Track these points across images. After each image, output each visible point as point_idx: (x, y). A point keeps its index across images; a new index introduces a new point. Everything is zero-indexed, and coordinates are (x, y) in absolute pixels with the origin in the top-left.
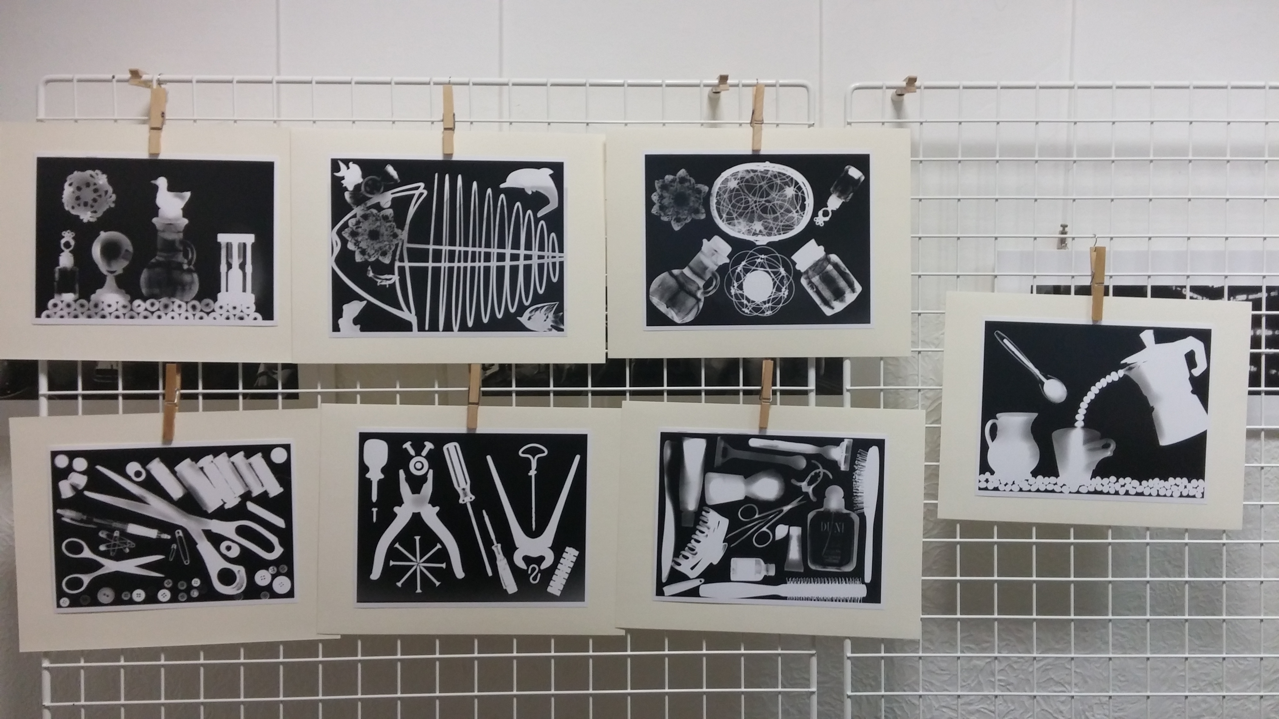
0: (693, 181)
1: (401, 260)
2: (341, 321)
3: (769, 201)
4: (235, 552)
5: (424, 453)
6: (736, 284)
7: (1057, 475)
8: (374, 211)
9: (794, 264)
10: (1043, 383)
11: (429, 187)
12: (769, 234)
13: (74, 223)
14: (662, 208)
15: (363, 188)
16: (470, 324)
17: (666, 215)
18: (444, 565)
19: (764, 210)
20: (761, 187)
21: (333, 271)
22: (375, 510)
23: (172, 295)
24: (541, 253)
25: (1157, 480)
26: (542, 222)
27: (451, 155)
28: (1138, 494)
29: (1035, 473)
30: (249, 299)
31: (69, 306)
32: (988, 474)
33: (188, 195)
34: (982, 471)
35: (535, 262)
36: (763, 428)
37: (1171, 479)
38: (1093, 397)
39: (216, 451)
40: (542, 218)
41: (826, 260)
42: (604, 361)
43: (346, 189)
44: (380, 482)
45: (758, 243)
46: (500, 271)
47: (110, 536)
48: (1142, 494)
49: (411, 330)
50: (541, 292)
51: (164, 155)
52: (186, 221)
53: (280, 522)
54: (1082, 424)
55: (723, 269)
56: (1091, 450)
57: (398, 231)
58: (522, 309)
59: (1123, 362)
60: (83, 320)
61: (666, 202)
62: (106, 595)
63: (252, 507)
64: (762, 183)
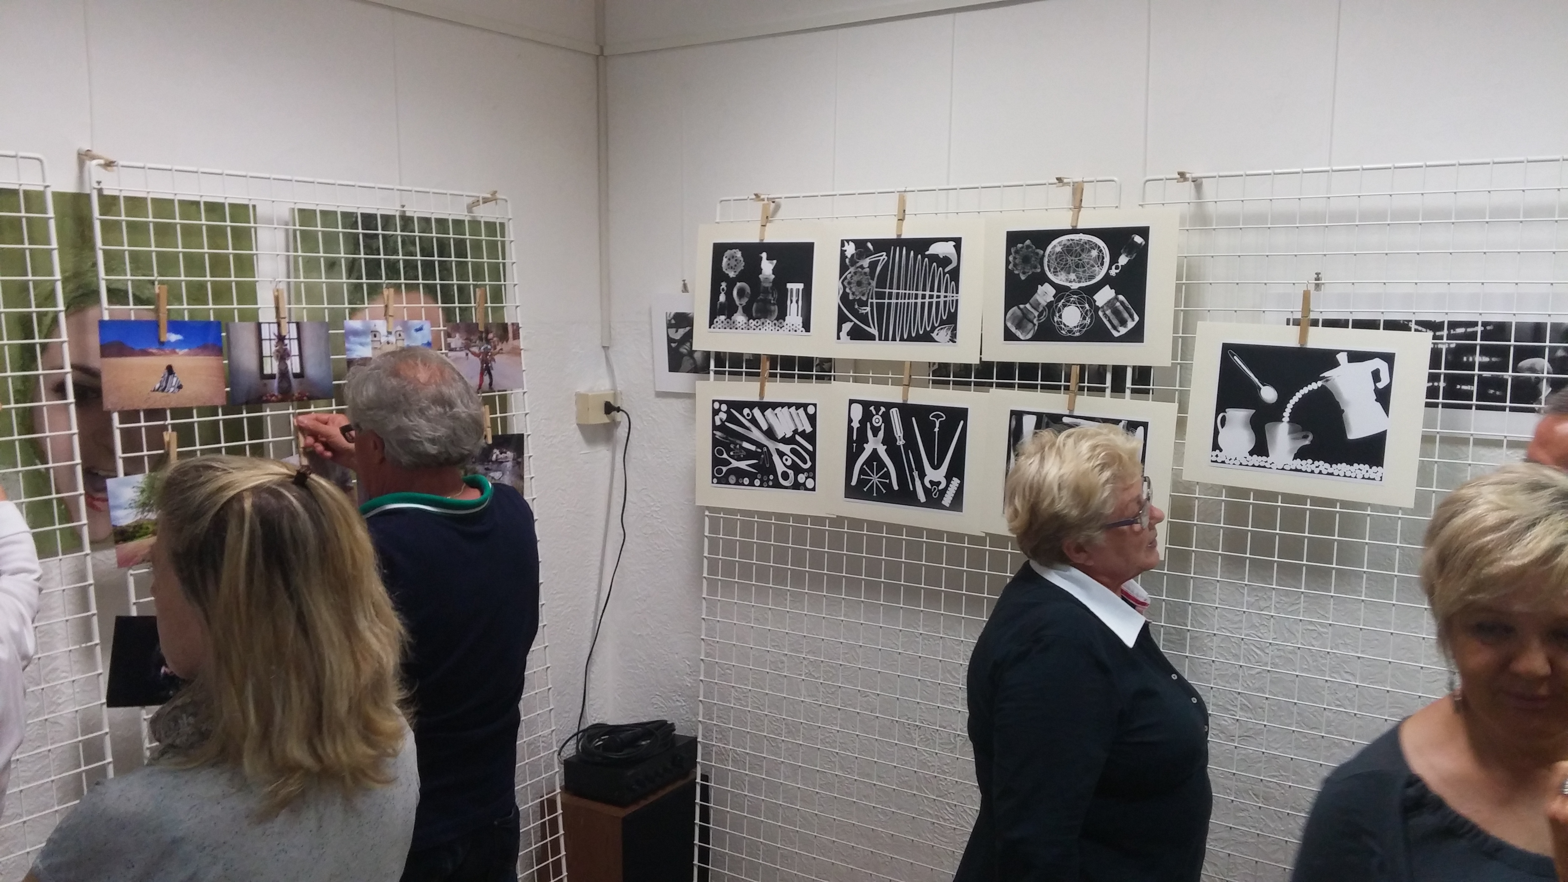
0: (1034, 247)
1: (872, 299)
2: (841, 334)
3: (1079, 260)
4: (789, 463)
5: (880, 413)
6: (1057, 315)
7: (1268, 456)
8: (860, 270)
9: (1095, 301)
10: (1260, 389)
11: (888, 255)
12: (1079, 282)
13: (726, 278)
14: (1015, 265)
15: (855, 256)
16: (905, 337)
17: (1017, 269)
18: (888, 481)
19: (1077, 266)
20: (1076, 250)
21: (839, 306)
22: (855, 445)
23: (766, 318)
24: (946, 294)
25: (1344, 464)
26: (947, 275)
27: (900, 235)
28: (1328, 474)
29: (1251, 453)
30: (799, 320)
31: (722, 322)
32: (1218, 451)
33: (775, 262)
34: (1214, 449)
35: (942, 300)
36: (1071, 410)
37: (1355, 465)
38: (1297, 400)
39: (782, 405)
40: (948, 272)
41: (1116, 299)
42: (978, 362)
43: (847, 257)
44: (858, 428)
45: (1072, 288)
46: (923, 304)
47: (735, 447)
48: (1332, 474)
49: (875, 340)
50: (944, 318)
51: (767, 240)
52: (773, 277)
53: (810, 448)
54: (1288, 419)
55: (1050, 305)
56: (1294, 439)
57: (871, 281)
58: (933, 328)
59: (1321, 375)
60: (728, 330)
61: (1017, 261)
62: (732, 479)
63: (798, 438)
64: (1077, 248)
